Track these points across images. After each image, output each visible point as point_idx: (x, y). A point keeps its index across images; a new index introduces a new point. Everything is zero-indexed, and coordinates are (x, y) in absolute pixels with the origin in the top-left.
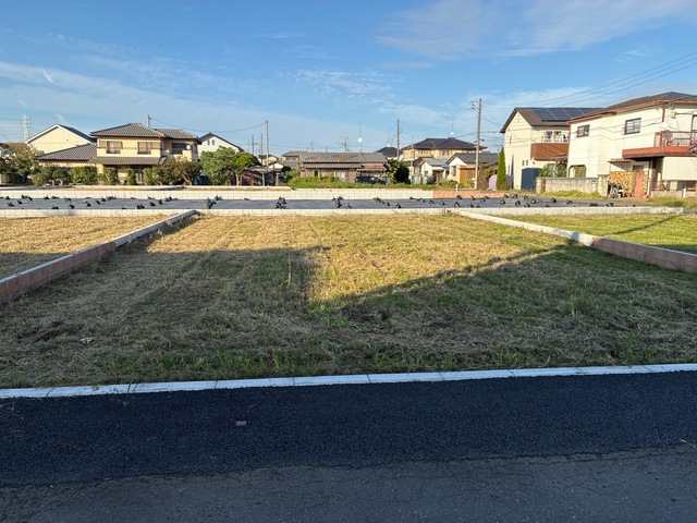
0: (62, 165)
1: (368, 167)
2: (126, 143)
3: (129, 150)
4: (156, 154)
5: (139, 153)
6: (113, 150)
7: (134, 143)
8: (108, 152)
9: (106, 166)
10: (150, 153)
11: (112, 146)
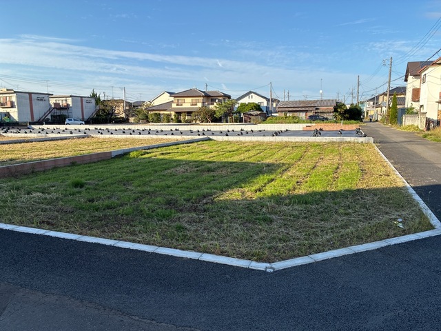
1: (322, 109)
2: (187, 100)
3: (187, 104)
4: (200, 105)
5: (192, 105)
8: (177, 105)
9: (176, 113)
10: (197, 105)
11: (180, 101)
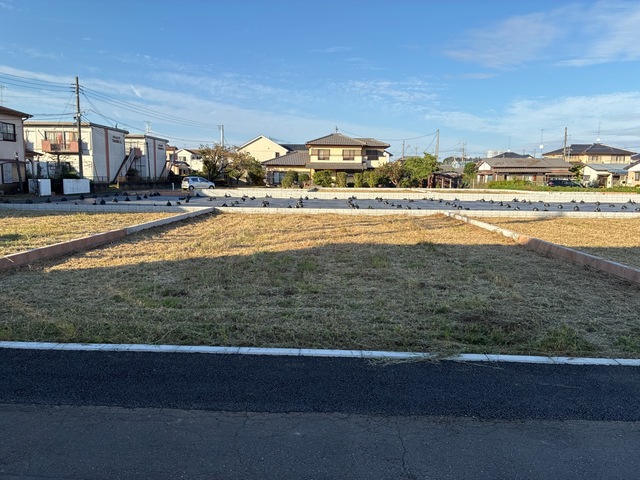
0: (281, 169)
1: (555, 171)
3: (336, 157)
4: (358, 160)
5: (344, 159)
6: (322, 157)
7: (339, 151)
8: (319, 159)
9: (316, 170)
10: (353, 159)
11: (322, 153)
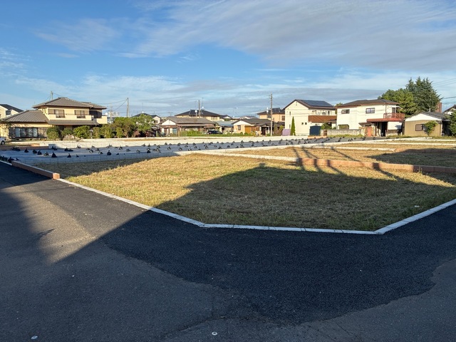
2: (67, 111)
4: (89, 118)
6: (58, 116)
7: (72, 111)
10: (84, 117)
11: (57, 112)
